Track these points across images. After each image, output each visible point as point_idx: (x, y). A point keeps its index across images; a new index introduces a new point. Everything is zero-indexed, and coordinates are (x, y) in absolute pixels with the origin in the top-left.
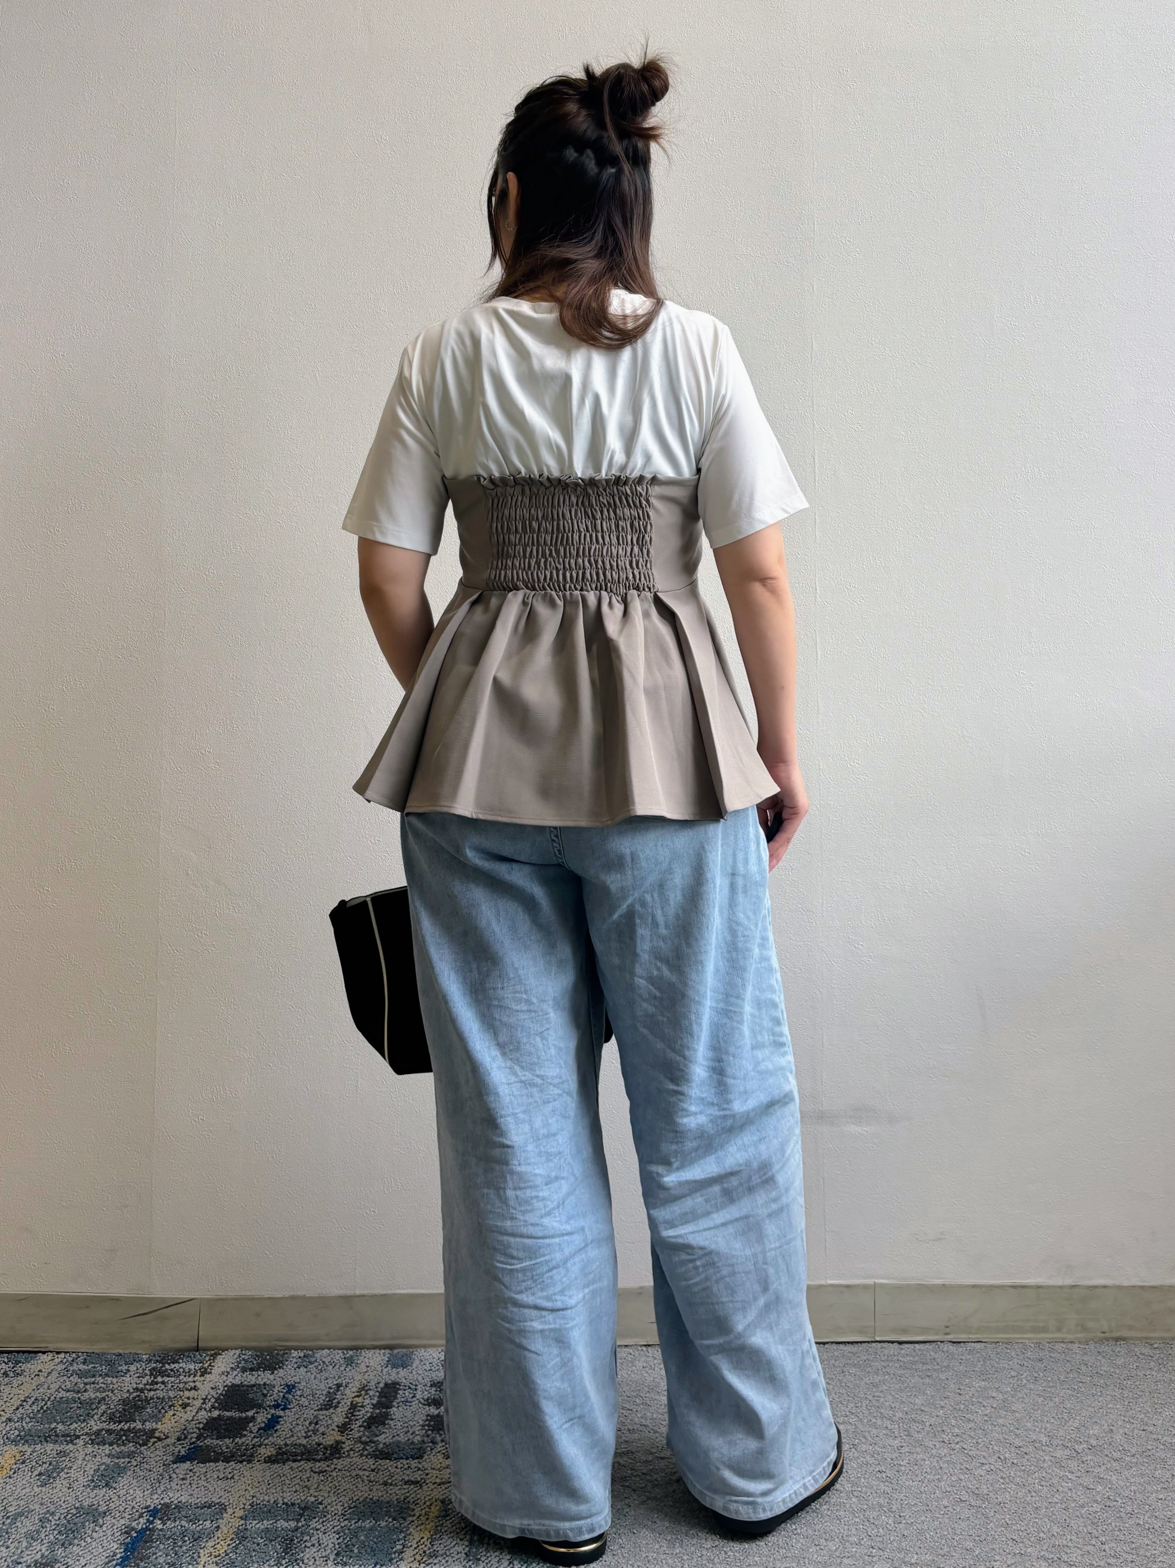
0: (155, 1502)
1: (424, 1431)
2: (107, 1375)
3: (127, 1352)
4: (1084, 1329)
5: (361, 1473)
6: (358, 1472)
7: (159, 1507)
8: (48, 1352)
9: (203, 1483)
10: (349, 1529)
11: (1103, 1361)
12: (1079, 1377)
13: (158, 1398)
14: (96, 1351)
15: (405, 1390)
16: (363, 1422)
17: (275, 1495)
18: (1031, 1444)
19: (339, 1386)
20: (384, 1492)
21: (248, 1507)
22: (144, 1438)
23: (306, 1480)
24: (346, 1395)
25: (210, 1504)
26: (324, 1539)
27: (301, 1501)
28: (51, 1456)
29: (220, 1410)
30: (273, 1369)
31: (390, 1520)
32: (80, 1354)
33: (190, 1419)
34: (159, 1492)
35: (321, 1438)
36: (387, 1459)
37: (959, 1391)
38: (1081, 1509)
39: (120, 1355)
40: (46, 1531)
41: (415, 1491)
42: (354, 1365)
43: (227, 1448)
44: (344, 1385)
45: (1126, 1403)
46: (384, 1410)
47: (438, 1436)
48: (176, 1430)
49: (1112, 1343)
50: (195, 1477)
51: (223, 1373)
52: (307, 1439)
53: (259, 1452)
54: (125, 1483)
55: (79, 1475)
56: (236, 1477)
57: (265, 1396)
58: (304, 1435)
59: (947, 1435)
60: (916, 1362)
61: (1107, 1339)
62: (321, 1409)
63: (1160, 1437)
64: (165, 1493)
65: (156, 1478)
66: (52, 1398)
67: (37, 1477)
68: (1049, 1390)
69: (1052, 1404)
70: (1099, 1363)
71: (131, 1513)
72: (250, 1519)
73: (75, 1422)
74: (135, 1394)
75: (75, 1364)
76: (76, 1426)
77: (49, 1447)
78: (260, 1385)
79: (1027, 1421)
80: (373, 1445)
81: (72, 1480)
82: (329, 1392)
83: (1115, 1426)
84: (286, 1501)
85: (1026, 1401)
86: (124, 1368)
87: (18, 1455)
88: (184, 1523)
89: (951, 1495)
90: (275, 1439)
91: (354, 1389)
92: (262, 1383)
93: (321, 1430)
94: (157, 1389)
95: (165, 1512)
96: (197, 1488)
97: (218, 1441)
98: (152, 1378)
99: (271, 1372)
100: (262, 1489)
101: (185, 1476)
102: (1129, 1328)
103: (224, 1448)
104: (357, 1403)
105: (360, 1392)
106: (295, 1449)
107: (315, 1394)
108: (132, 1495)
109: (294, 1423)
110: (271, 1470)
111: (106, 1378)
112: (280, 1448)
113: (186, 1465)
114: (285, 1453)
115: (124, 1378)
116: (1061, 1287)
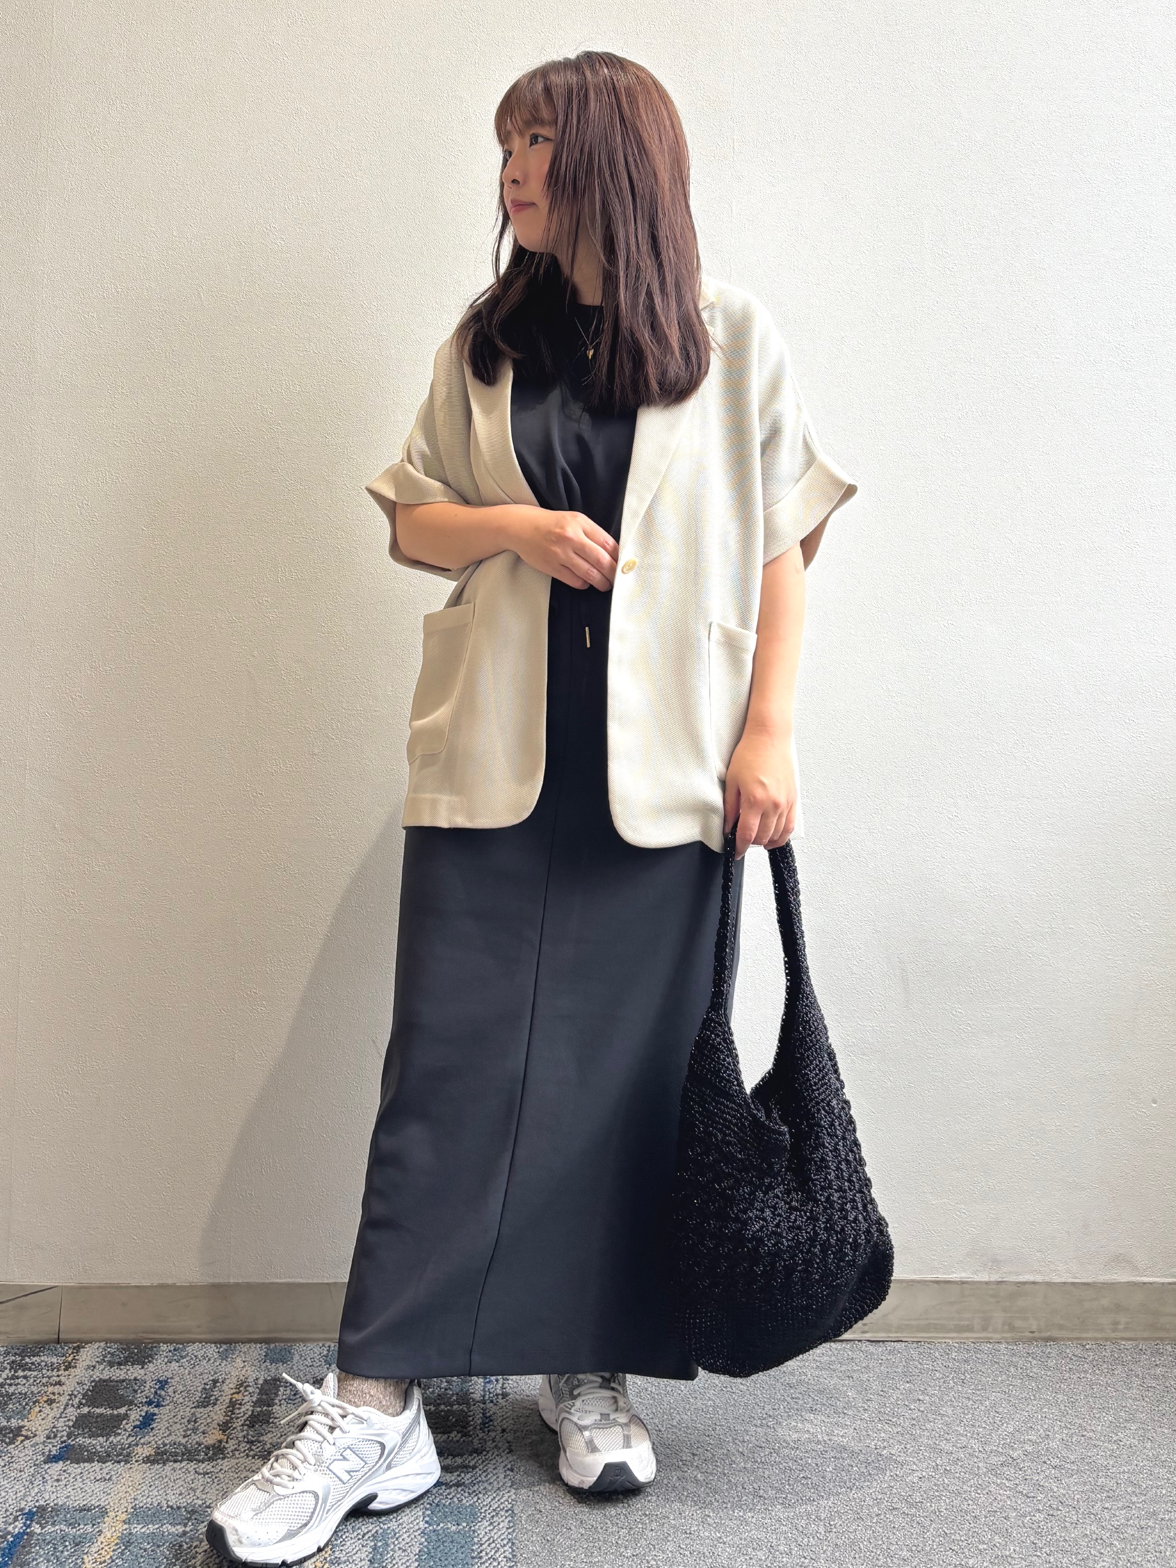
0: (30, 1504)
4: (1013, 1328)
7: (35, 1510)
9: (80, 1485)
11: (1034, 1362)
12: (1009, 1380)
13: (20, 1394)
16: (246, 1420)
17: (159, 1497)
18: (964, 1450)
19: (215, 1382)
21: (130, 1510)
22: (11, 1435)
23: (191, 1482)
24: (223, 1391)
25: (89, 1508)
27: (188, 1504)
29: (89, 1406)
30: (143, 1365)
33: (58, 1416)
34: (33, 1495)
35: (202, 1437)
37: (882, 1393)
38: (1022, 1519)
42: (229, 1359)
43: (101, 1447)
44: (220, 1381)
45: (1061, 1408)
46: (265, 1408)
48: (44, 1427)
49: (1042, 1343)
50: (70, 1478)
51: (89, 1367)
52: (187, 1439)
53: (136, 1452)
56: (114, 1478)
58: (183, 1433)
60: (831, 1363)
61: (1036, 1339)
62: (198, 1407)
64: (39, 1495)
65: (28, 1479)
68: (978, 1393)
69: (983, 1408)
70: (1028, 1365)
71: (5, 1515)
72: (132, 1524)
78: (130, 1380)
80: (259, 1445)
82: (205, 1389)
83: (1052, 1431)
84: (170, 1504)
85: (955, 1404)
88: (63, 1527)
89: (883, 1502)
90: (152, 1438)
91: (231, 1386)
92: (132, 1378)
93: (202, 1428)
94: (19, 1384)
95: (41, 1516)
96: (73, 1489)
97: (90, 1441)
98: (12, 1373)
99: (140, 1367)
100: (144, 1491)
101: (59, 1477)
102: (1061, 1327)
103: (98, 1447)
104: (237, 1400)
105: (239, 1389)
106: (175, 1448)
107: (190, 1390)
108: (4, 1497)
109: (171, 1421)
110: (152, 1471)
112: (158, 1448)
113: (59, 1465)
114: (164, 1453)
116: (986, 1283)
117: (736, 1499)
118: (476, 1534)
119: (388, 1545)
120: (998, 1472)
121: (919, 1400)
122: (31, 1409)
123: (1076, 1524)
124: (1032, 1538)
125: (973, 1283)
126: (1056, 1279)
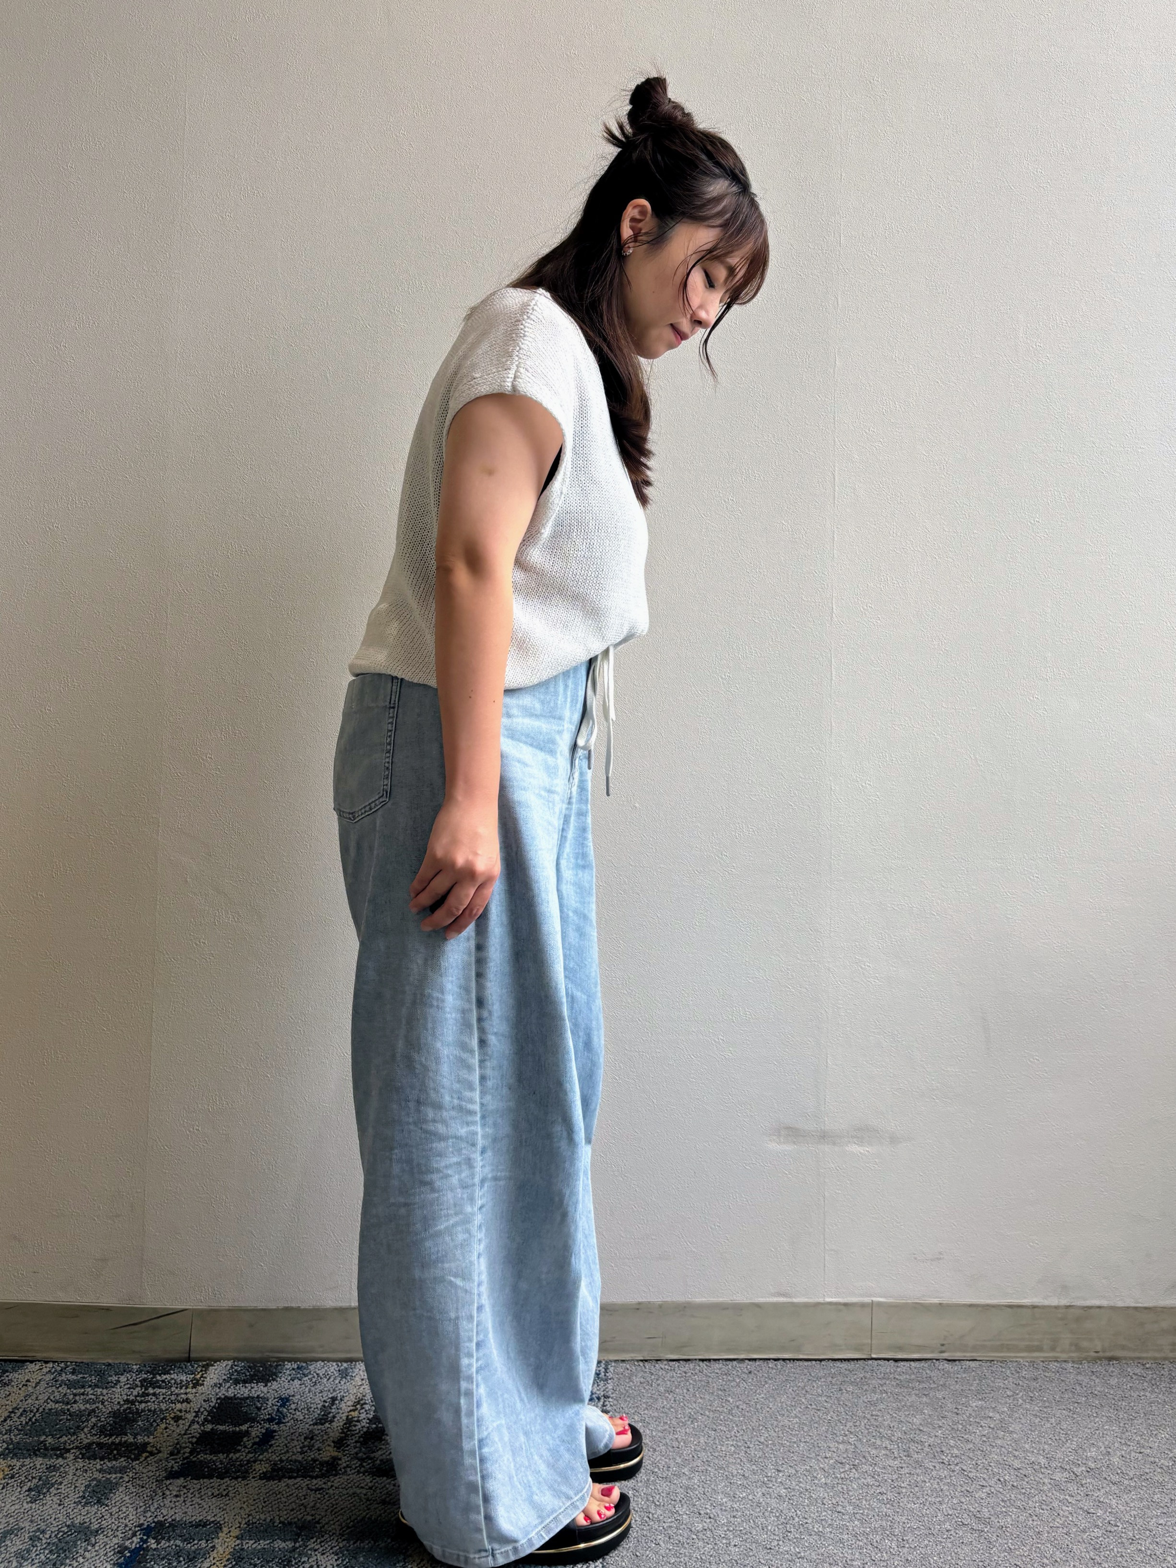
0: (149, 1520)
2: (96, 1386)
3: (116, 1362)
4: (1078, 1348)
5: (358, 1491)
6: (355, 1490)
7: (153, 1525)
8: (36, 1361)
9: (198, 1500)
10: (347, 1550)
11: (1097, 1381)
12: (1075, 1398)
13: (149, 1410)
14: (84, 1361)
16: (360, 1437)
17: (271, 1513)
18: (1031, 1466)
19: (334, 1399)
20: (382, 1512)
21: (243, 1526)
22: (136, 1452)
23: (303, 1498)
24: (341, 1408)
25: (205, 1523)
26: (323, 1559)
27: (298, 1520)
28: (41, 1471)
29: (213, 1424)
30: (266, 1382)
31: (389, 1541)
32: (69, 1363)
33: (183, 1432)
34: (153, 1509)
35: (317, 1454)
36: (383, 1476)
37: (956, 1410)
38: (1082, 1534)
39: (110, 1364)
40: (36, 1551)
42: (349, 1378)
43: (221, 1464)
44: (339, 1398)
45: (1122, 1425)
48: (168, 1444)
49: (1105, 1362)
50: (189, 1494)
51: (215, 1385)
52: (303, 1455)
53: (254, 1468)
54: (117, 1499)
55: (70, 1491)
56: (231, 1494)
57: (259, 1409)
58: (300, 1450)
59: (946, 1456)
60: (911, 1381)
61: (1100, 1359)
62: (316, 1424)
63: (1157, 1460)
64: (158, 1510)
65: (149, 1494)
66: (40, 1411)
67: (27, 1493)
68: (1045, 1410)
69: (1049, 1425)
70: (1093, 1383)
71: (124, 1531)
72: (246, 1539)
73: (64, 1435)
74: (125, 1406)
75: (64, 1375)
76: (66, 1439)
77: (39, 1461)
78: (254, 1397)
79: (1025, 1443)
80: (370, 1461)
81: (63, 1496)
82: (324, 1406)
83: (1112, 1448)
84: (282, 1519)
85: (1023, 1421)
86: (114, 1378)
87: (6, 1469)
88: (178, 1542)
89: (953, 1518)
90: (270, 1455)
91: (350, 1403)
92: (256, 1396)
93: (317, 1445)
95: (159, 1531)
96: (191, 1505)
97: (212, 1457)
98: (143, 1390)
99: (264, 1384)
100: (258, 1507)
101: (178, 1493)
102: (1122, 1348)
103: (218, 1464)
104: (353, 1418)
105: (355, 1406)
106: (290, 1465)
107: (311, 1408)
108: (125, 1513)
109: (289, 1438)
110: (268, 1487)
111: (96, 1390)
112: (275, 1464)
113: (181, 1481)
114: (281, 1469)
115: (114, 1389)
116: (1056, 1307)
117: (816, 1514)
120: (1062, 1488)
121: (990, 1417)
123: (1133, 1540)
125: (1044, 1307)
126: (1120, 1304)
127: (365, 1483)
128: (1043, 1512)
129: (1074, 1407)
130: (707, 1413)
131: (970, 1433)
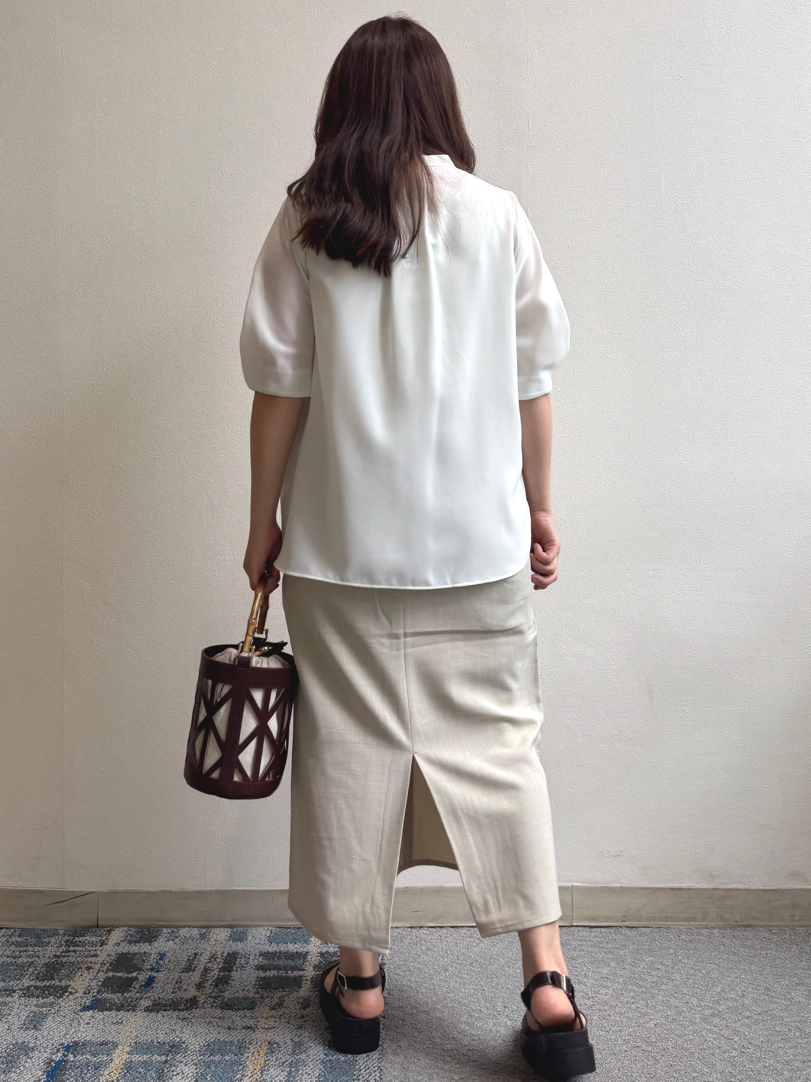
0: (68, 1040)
1: (256, 989)
2: (35, 945)
3: (49, 928)
4: (723, 919)
5: (212, 1021)
6: (210, 1019)
7: (71, 1044)
9: (102, 1026)
10: (204, 1062)
11: (736, 942)
12: (719, 955)
13: (70, 963)
14: (27, 927)
15: (241, 958)
16: (213, 981)
17: (152, 1036)
18: (686, 1004)
19: (196, 954)
20: (229, 1035)
21: (133, 1045)
22: (61, 992)
23: (173, 1025)
24: (200, 961)
25: (106, 1043)
26: (186, 1069)
27: (170, 1041)
29: (113, 972)
30: (150, 942)
31: (233, 1056)
32: (17, 929)
33: (92, 978)
34: (71, 1034)
35: (184, 994)
36: (230, 1009)
37: (633, 964)
39: (44, 930)
41: (250, 1034)
42: (206, 939)
43: (118, 1000)
44: (199, 954)
45: (753, 975)
46: (227, 973)
47: (265, 993)
48: (83, 986)
49: (743, 929)
50: (96, 1022)
51: (116, 944)
52: (174, 994)
53: (140, 1004)
54: (47, 1026)
55: (16, 1020)
56: (123, 1023)
58: (171, 991)
60: (601, 942)
61: (739, 926)
62: (183, 972)
64: (75, 1034)
65: (69, 1022)
68: (698, 964)
69: (701, 975)
70: (733, 944)
71: (51, 1048)
72: (133, 1054)
73: (12, 980)
74: (54, 960)
75: (13, 937)
76: (13, 983)
78: (141, 953)
79: (683, 987)
80: (220, 999)
81: (10, 1023)
82: (189, 960)
83: (747, 992)
84: (159, 1040)
85: (682, 972)
86: (47, 940)
88: (88, 1057)
90: (152, 994)
91: (206, 957)
92: (143, 952)
93: (185, 987)
94: (70, 956)
95: (75, 1048)
96: (97, 1030)
97: (112, 995)
98: (67, 948)
99: (149, 944)
100: (142, 1031)
101: (89, 1021)
102: (756, 919)
103: (116, 1000)
104: (208, 968)
105: (210, 959)
106: (165, 1001)
107: (179, 961)
108: (52, 1035)
109: (165, 982)
110: (149, 1017)
111: (35, 947)
112: (155, 1001)
113: (90, 1013)
114: (158, 1004)
115: (47, 947)
116: (706, 890)
118: (357, 1063)
119: (299, 1071)
120: (709, 1021)
121: (658, 969)
122: (76, 973)
123: (760, 1059)
124: (730, 1069)
125: (697, 889)
126: (753, 887)
127: (217, 1014)
128: (694, 1038)
129: (719, 962)
130: (455, 965)
131: (643, 980)
